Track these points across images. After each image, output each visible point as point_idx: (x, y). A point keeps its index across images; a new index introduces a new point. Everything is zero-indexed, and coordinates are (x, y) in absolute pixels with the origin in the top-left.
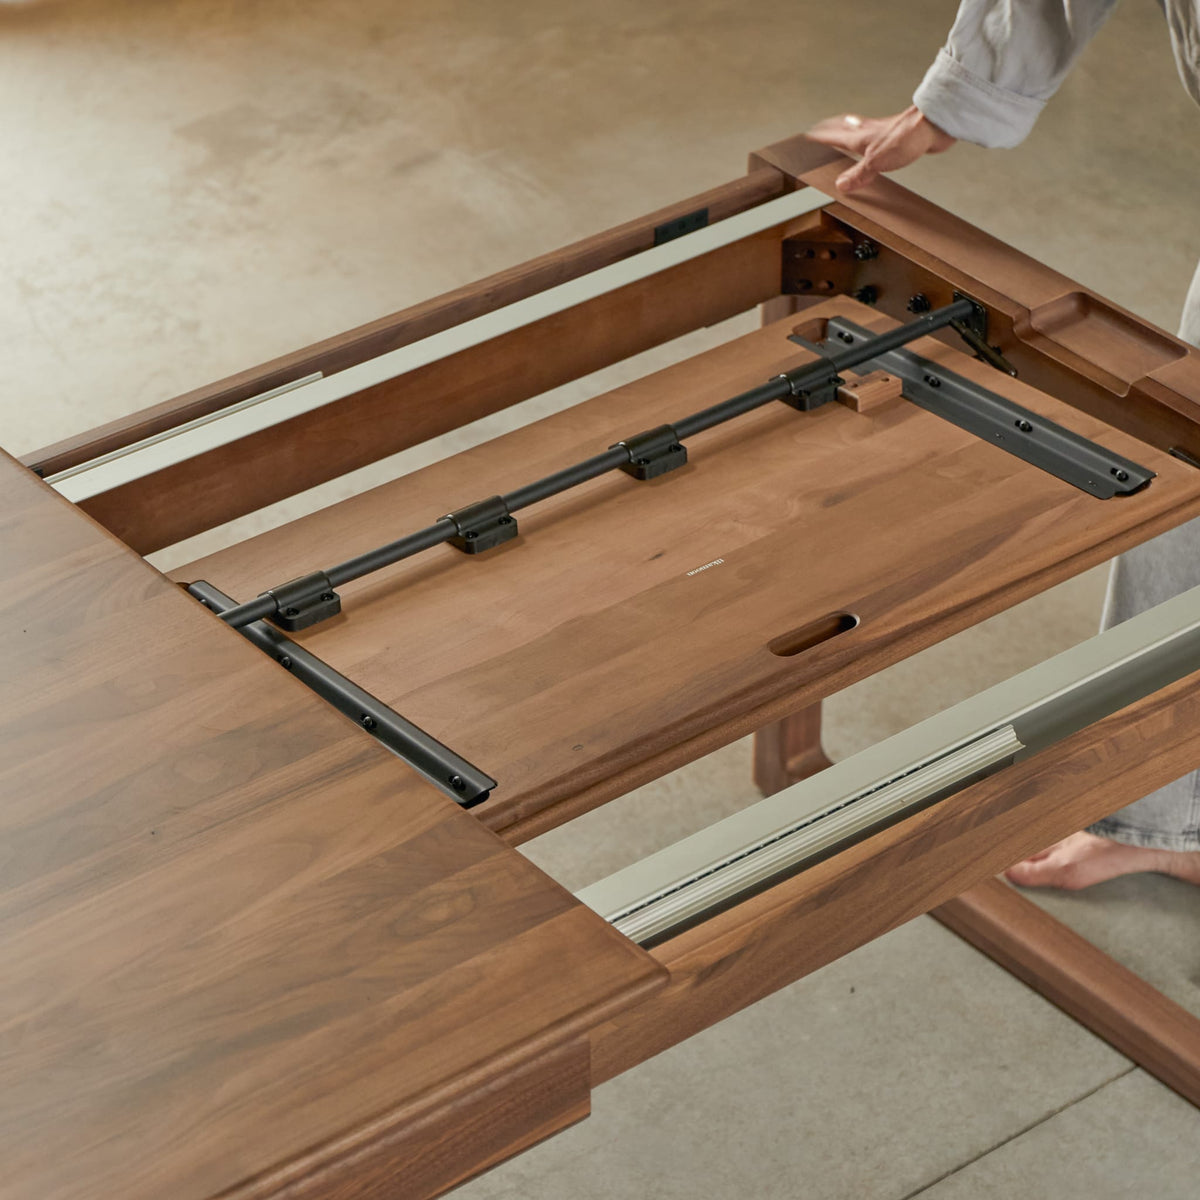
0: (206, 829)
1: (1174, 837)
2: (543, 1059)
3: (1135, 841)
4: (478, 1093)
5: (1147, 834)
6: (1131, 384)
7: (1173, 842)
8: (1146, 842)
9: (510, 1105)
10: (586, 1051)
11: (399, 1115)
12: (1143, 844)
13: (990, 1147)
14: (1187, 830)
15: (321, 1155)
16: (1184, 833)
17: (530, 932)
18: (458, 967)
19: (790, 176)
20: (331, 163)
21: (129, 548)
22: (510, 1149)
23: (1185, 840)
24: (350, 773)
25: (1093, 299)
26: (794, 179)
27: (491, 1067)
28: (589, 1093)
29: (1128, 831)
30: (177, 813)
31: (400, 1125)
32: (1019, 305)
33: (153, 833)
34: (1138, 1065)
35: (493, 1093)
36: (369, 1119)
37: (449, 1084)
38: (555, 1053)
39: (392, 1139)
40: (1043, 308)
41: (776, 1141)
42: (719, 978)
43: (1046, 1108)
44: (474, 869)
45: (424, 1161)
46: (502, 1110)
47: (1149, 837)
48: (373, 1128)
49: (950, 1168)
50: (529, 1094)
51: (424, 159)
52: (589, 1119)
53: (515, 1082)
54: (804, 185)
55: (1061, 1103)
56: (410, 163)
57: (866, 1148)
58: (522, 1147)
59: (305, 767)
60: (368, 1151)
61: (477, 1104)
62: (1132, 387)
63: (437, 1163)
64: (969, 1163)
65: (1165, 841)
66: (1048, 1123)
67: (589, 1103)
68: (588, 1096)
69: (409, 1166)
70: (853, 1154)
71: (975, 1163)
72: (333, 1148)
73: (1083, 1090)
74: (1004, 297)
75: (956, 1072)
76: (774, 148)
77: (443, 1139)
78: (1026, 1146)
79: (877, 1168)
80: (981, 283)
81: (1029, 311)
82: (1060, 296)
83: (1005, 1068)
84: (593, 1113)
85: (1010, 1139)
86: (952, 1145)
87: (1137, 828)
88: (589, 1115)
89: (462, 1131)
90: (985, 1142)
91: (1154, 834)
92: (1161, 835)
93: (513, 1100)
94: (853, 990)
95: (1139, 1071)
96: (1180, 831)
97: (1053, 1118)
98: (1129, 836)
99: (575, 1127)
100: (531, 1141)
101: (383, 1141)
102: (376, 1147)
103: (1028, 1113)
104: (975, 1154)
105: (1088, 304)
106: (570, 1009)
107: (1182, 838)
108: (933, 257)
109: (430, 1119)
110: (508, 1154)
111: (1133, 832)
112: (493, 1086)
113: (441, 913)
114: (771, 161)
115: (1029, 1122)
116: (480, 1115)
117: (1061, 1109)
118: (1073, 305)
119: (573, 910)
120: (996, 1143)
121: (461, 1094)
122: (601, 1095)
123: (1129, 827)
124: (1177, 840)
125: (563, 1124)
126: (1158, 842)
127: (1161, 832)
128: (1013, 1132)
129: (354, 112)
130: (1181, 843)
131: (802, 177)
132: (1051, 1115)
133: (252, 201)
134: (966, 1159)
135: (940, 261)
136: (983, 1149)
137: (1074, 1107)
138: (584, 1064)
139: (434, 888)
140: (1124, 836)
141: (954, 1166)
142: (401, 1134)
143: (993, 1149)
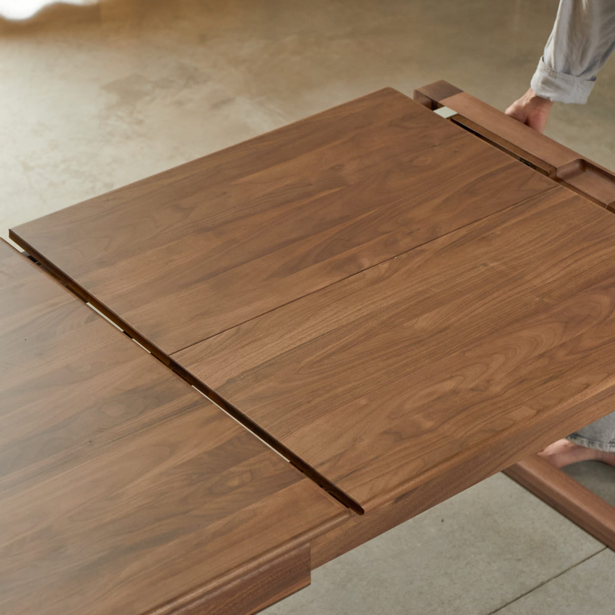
0: (117, 440)
1: (604, 444)
2: (286, 556)
3: (585, 444)
4: (255, 573)
5: (592, 441)
6: (607, 204)
7: (605, 446)
8: (591, 446)
9: (270, 579)
10: (308, 552)
11: (214, 584)
12: (589, 446)
13: (512, 600)
14: (612, 441)
15: (175, 604)
16: (610, 442)
17: (281, 491)
18: (244, 509)
19: (435, 101)
20: (180, 103)
21: (78, 298)
22: (271, 601)
23: (610, 446)
24: (189, 412)
25: (587, 162)
26: (437, 103)
27: (261, 560)
28: (310, 573)
29: (582, 439)
30: (102, 432)
31: (215, 589)
32: (550, 165)
33: (90, 442)
34: (608, 547)
35: (262, 573)
36: (200, 586)
37: (239, 568)
38: (293, 553)
39: (210, 596)
40: (563, 167)
41: (404, 597)
42: (406, 499)
43: (540, 581)
44: (253, 460)
45: (227, 608)
46: (266, 581)
47: (593, 443)
48: (200, 591)
49: (492, 611)
50: (280, 574)
51: (227, 101)
52: (310, 586)
53: (273, 567)
54: (442, 106)
55: (548, 578)
56: (219, 103)
57: (450, 601)
58: (277, 600)
59: (167, 408)
60: (198, 602)
61: (253, 579)
62: (608, 206)
63: (233, 608)
64: (500, 609)
65: (600, 446)
66: (541, 588)
67: (310, 578)
68: (310, 575)
69: (220, 610)
70: (443, 603)
71: (504, 608)
72: (181, 601)
73: (559, 571)
74: (543, 161)
75: (494, 562)
76: (427, 87)
77: (236, 597)
78: (529, 600)
79: (455, 610)
80: (531, 154)
81: (556, 168)
82: (572, 161)
83: (519, 560)
84: (312, 583)
85: (522, 596)
86: (493, 599)
87: (587, 438)
88: (310, 584)
89: (246, 592)
90: (509, 597)
91: (595, 442)
92: (598, 443)
93: (271, 576)
94: (443, 521)
95: (608, 550)
96: (608, 441)
97: (544, 585)
98: (582, 442)
99: (303, 590)
100: (281, 597)
101: (206, 597)
102: (203, 600)
103: (532, 583)
104: (504, 604)
105: (585, 165)
106: (301, 530)
107: (609, 445)
108: (507, 141)
109: (230, 586)
110: (269, 604)
111: (584, 440)
112: (261, 570)
113: (235, 482)
114: (425, 94)
115: (532, 587)
116: (255, 584)
117: (548, 581)
118: (577, 165)
119: (301, 481)
120: (515, 598)
121: (245, 574)
122: (316, 574)
123: (583, 437)
124: (606, 446)
125: (298, 589)
126: (597, 447)
127: (599, 441)
128: (524, 592)
129: (191, 78)
130: (609, 448)
131: (441, 102)
132: (542, 584)
133: (140, 122)
134: (499, 606)
135: (511, 143)
136: (508, 601)
137: (554, 580)
138: (308, 559)
139: (232, 469)
140: (580, 441)
141: (494, 610)
142: (215, 594)
143: (514, 601)
